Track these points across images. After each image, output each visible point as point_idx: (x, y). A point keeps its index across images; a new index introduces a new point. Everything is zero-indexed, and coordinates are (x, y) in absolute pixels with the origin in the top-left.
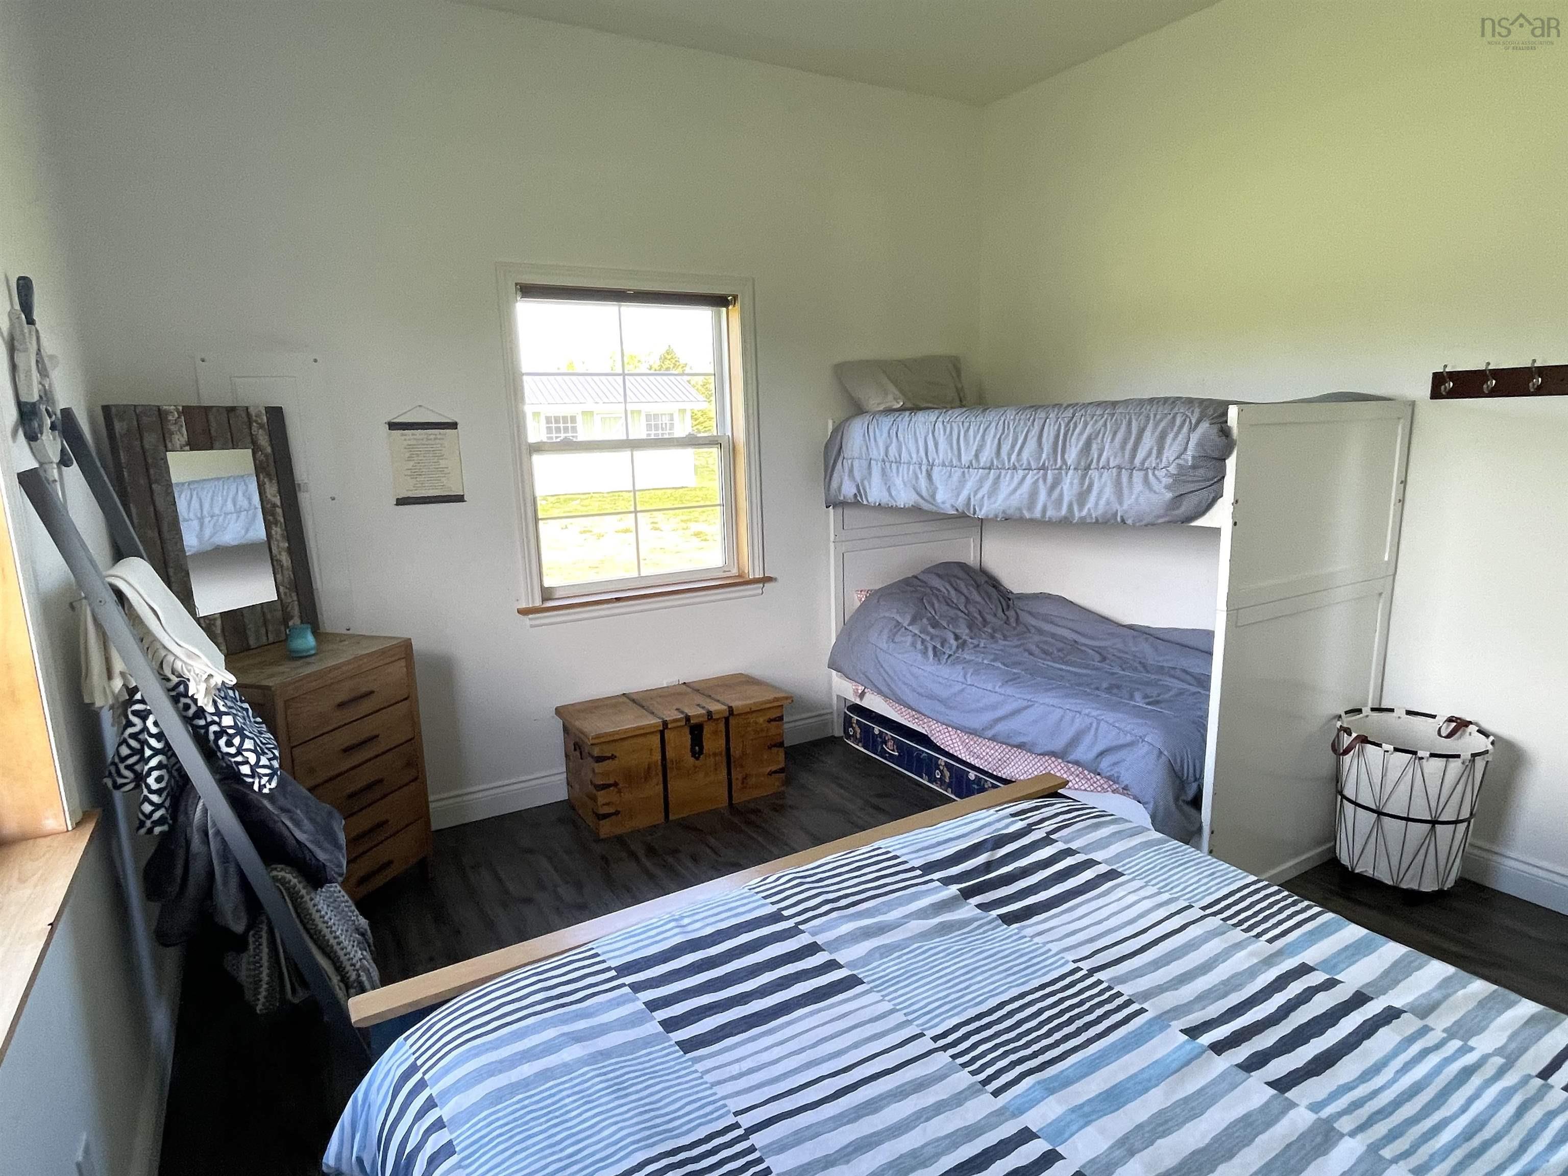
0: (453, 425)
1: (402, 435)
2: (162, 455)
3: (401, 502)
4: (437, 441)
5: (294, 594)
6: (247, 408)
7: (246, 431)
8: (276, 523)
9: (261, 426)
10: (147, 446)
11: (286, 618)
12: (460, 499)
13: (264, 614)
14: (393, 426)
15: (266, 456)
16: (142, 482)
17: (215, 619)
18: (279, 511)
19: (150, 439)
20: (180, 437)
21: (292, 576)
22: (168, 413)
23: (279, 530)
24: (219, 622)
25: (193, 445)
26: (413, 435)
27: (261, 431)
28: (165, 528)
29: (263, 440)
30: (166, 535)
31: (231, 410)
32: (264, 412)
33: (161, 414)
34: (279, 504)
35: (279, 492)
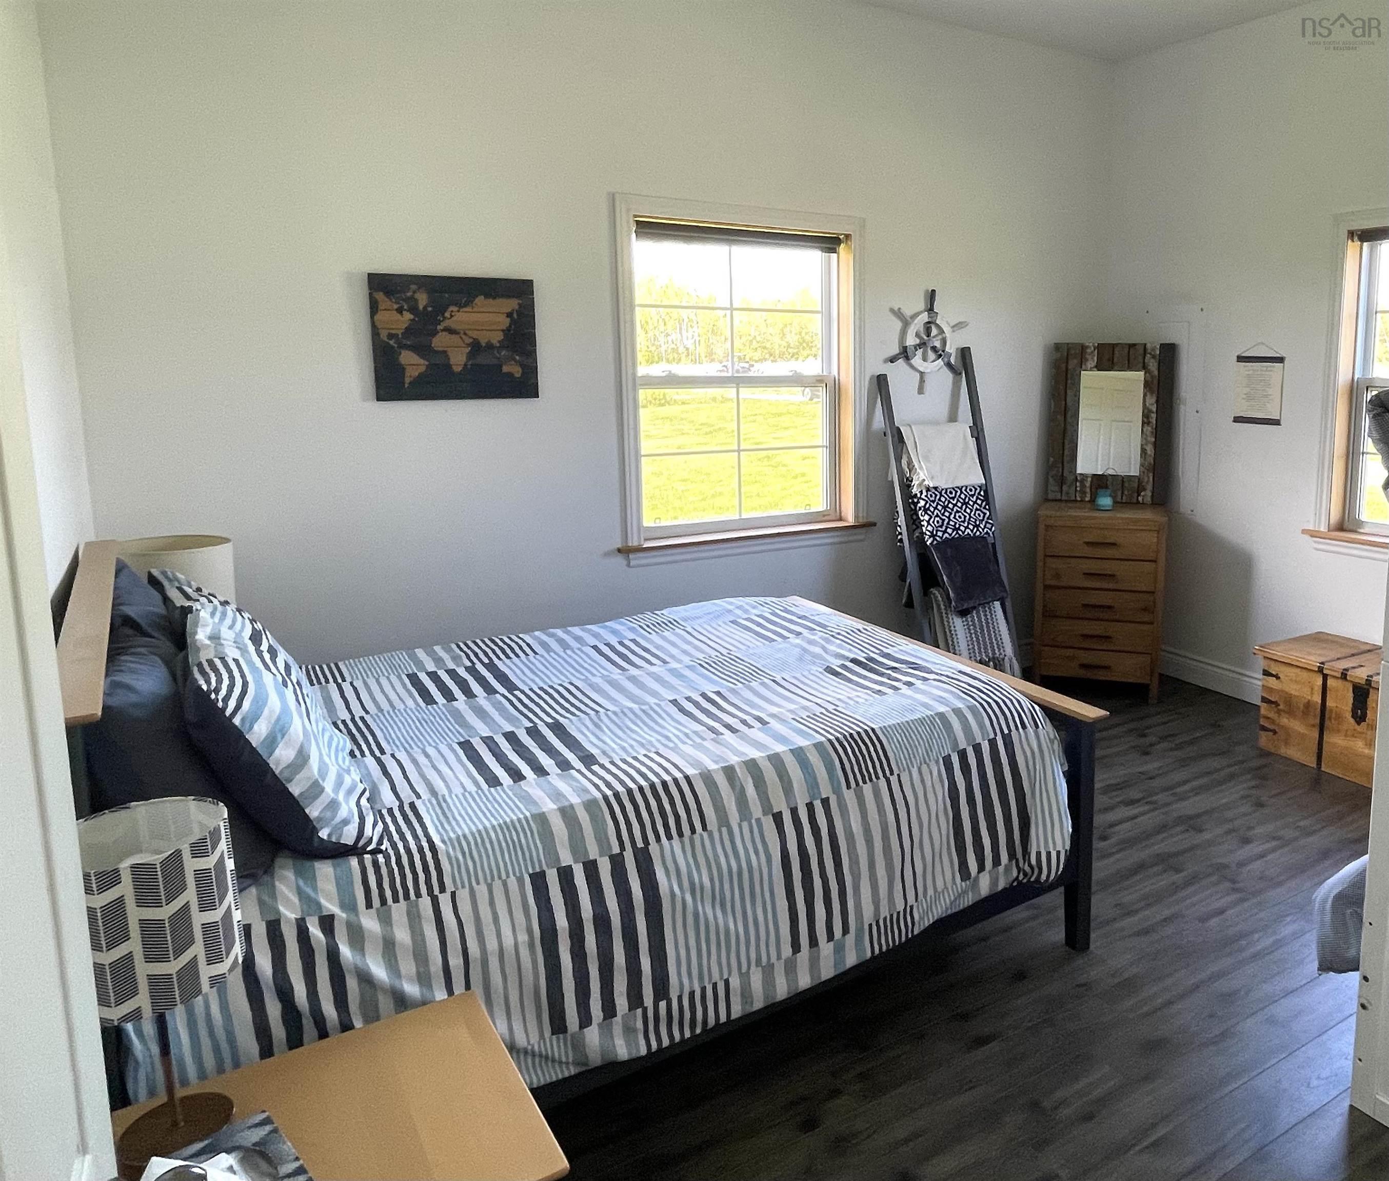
0: (1281, 360)
1: (1245, 366)
2: (1078, 372)
3: (1237, 420)
4: (1267, 373)
5: (1151, 475)
6: (1145, 345)
7: (1140, 359)
8: (1149, 423)
9: (1154, 357)
10: (1070, 367)
11: (1140, 489)
12: (1277, 422)
13: (1123, 481)
14: (1241, 359)
15: (1152, 377)
16: (1061, 387)
17: (1087, 477)
18: (1154, 416)
19: (1073, 363)
20: (1092, 363)
21: (1152, 462)
22: (1087, 347)
23: (1150, 428)
24: (1089, 479)
25: (1099, 367)
26: (1252, 366)
27: (1152, 360)
28: (1069, 414)
29: (1153, 366)
30: (1069, 420)
31: (1132, 346)
32: (1158, 347)
33: (1083, 348)
34: (1154, 410)
35: (1157, 402)
